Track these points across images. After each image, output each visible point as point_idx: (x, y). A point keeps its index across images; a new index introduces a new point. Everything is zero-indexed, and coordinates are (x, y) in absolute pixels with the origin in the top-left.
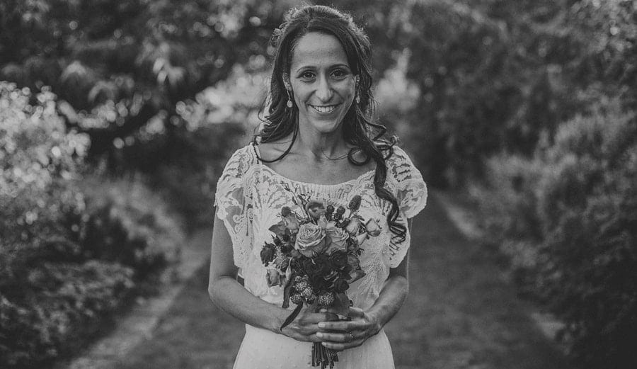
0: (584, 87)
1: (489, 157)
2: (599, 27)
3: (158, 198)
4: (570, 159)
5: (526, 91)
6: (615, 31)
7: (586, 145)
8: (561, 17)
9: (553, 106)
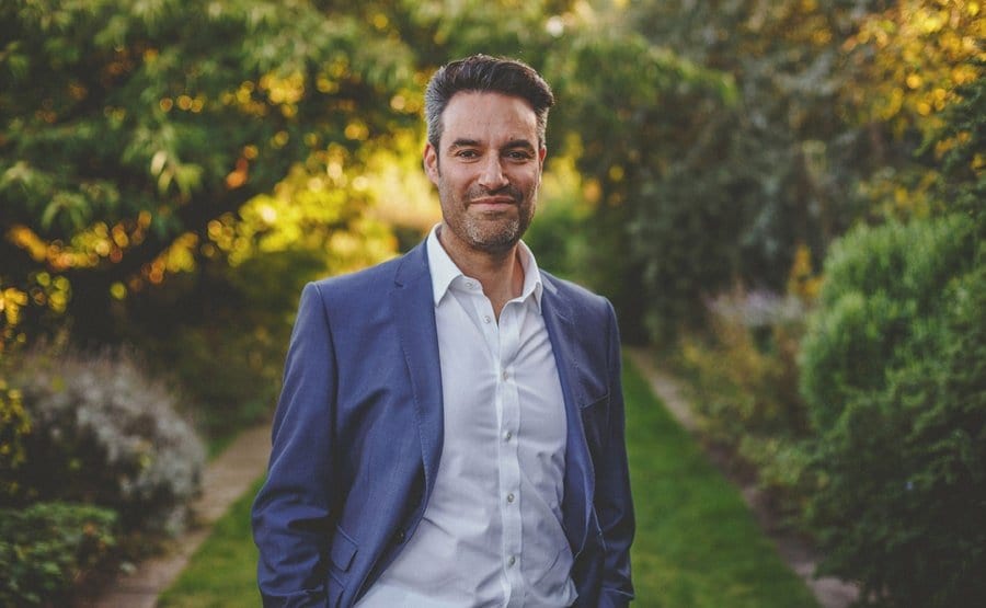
0: (867, 176)
1: (714, 296)
2: (888, 75)
3: (160, 387)
4: (852, 301)
5: (771, 185)
6: (914, 81)
7: (877, 276)
8: (822, 64)
9: (815, 208)
